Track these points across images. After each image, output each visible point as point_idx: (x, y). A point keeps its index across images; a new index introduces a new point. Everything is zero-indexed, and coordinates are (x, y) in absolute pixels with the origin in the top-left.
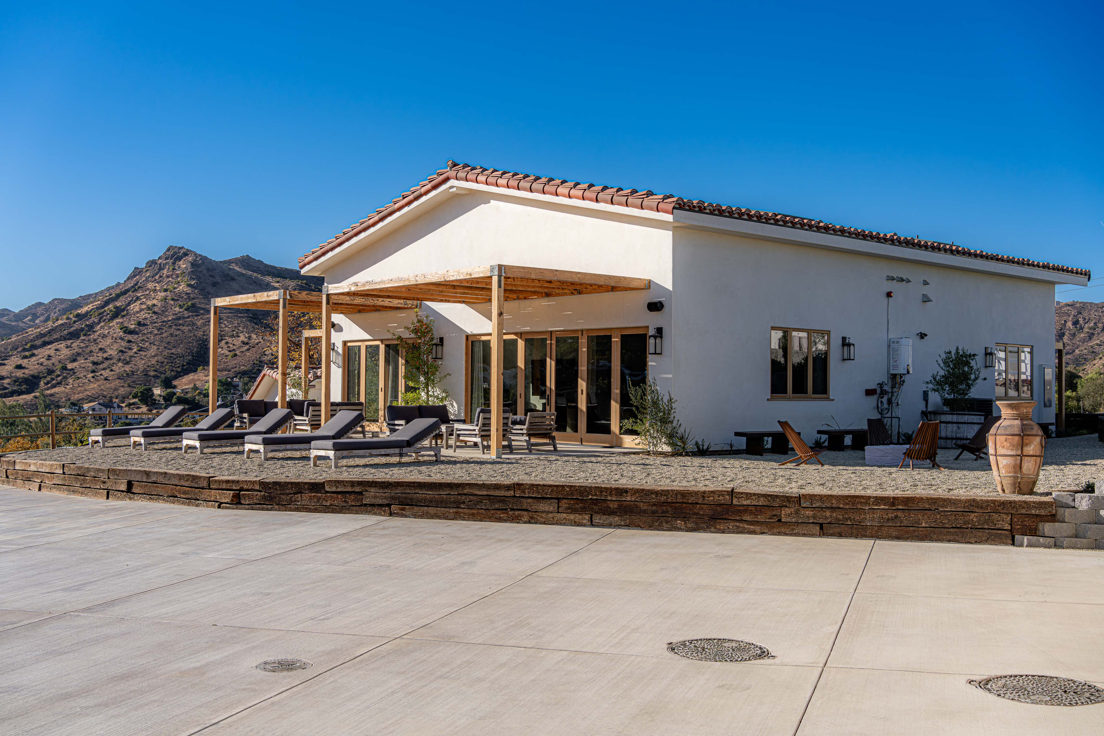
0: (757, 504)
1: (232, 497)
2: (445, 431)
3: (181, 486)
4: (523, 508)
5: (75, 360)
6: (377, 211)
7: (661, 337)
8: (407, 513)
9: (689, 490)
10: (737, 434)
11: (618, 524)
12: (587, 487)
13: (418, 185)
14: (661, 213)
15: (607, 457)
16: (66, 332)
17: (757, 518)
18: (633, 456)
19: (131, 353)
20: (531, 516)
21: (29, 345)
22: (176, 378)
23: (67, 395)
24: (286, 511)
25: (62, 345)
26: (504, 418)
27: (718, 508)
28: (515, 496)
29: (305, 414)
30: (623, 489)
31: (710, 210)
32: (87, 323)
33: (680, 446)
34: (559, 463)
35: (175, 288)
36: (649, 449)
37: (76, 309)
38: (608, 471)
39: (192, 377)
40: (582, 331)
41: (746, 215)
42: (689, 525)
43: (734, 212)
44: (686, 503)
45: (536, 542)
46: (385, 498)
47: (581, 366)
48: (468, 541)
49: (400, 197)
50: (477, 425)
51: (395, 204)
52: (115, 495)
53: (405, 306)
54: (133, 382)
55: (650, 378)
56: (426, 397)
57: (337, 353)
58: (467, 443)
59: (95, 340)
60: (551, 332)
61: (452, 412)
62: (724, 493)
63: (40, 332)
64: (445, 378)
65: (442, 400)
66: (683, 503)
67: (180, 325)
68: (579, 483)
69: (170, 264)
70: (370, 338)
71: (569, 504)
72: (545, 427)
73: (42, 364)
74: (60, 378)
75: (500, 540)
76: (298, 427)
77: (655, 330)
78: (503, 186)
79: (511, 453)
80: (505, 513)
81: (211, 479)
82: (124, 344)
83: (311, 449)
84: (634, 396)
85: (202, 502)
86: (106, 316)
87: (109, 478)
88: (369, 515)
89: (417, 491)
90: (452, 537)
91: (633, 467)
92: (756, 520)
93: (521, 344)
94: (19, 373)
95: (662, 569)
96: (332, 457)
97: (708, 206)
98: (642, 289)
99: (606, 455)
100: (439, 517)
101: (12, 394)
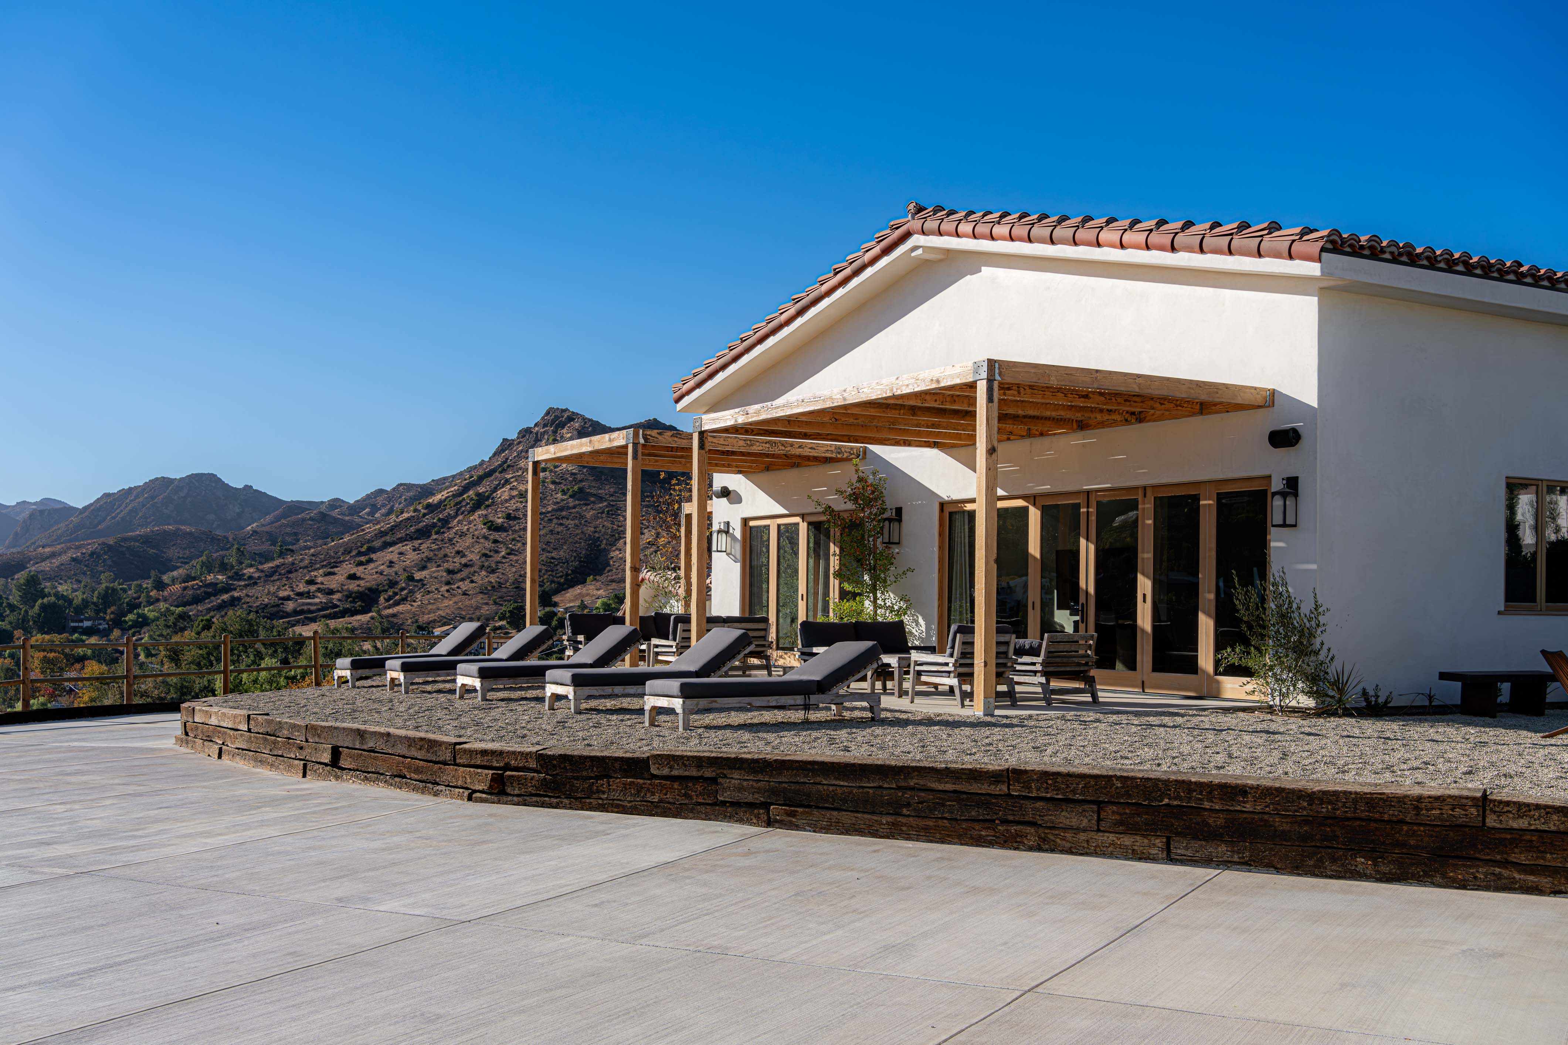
0: (1544, 827)
1: (491, 781)
2: (897, 665)
3: (412, 758)
4: (1027, 819)
5: (424, 568)
6: (794, 300)
7: (1296, 495)
8: (800, 822)
9: (1384, 794)
10: (1443, 676)
11: (1225, 858)
12: (1158, 780)
13: (859, 251)
14: (1297, 262)
15: (1193, 715)
16: (412, 529)
17: (1544, 858)
18: (1241, 714)
19: (497, 558)
20: (1043, 835)
21: (365, 547)
22: (557, 591)
23: (415, 615)
24: (582, 809)
25: (408, 547)
26: (998, 643)
27: (1451, 834)
28: (1009, 795)
29: (671, 637)
30: (1237, 786)
31: (1392, 253)
32: (440, 516)
33: (1333, 697)
34: (1102, 726)
35: (556, 467)
36: (1271, 703)
37: (427, 497)
38: (1199, 745)
39: (579, 591)
40: (1145, 488)
41: (1461, 265)
42: (1384, 869)
43: (1439, 259)
44: (1376, 821)
45: (1051, 897)
46: (759, 791)
47: (1143, 552)
48: (909, 888)
49: (830, 272)
50: (952, 655)
51: (822, 284)
52: (315, 771)
53: (839, 456)
54: (500, 598)
55: (1275, 568)
56: (872, 608)
57: (733, 538)
58: (940, 687)
59: (450, 540)
60: (1088, 492)
61: (917, 634)
62: (1465, 801)
63: (379, 529)
64: (904, 577)
65: (899, 612)
66: (1369, 820)
67: (563, 518)
68: (1143, 771)
69: (550, 433)
70: (785, 512)
71: (1120, 814)
72: (1076, 660)
73: (381, 573)
74: (405, 592)
75: (975, 890)
76: (660, 658)
77: (1285, 482)
78: (1003, 238)
79: (1014, 706)
80: (988, 828)
81: (458, 747)
82: (488, 545)
83: (645, 694)
84: (1244, 605)
85: (444, 788)
86: (465, 506)
87: (307, 741)
88: (729, 822)
89: (818, 779)
90: (878, 877)
91: (1247, 738)
92: (1541, 862)
93: (1034, 516)
94: (353, 586)
95: (1343, 986)
96: (679, 710)
97: (1389, 246)
98: (1259, 407)
99: (1191, 712)
100: (861, 832)
101: (343, 614)
